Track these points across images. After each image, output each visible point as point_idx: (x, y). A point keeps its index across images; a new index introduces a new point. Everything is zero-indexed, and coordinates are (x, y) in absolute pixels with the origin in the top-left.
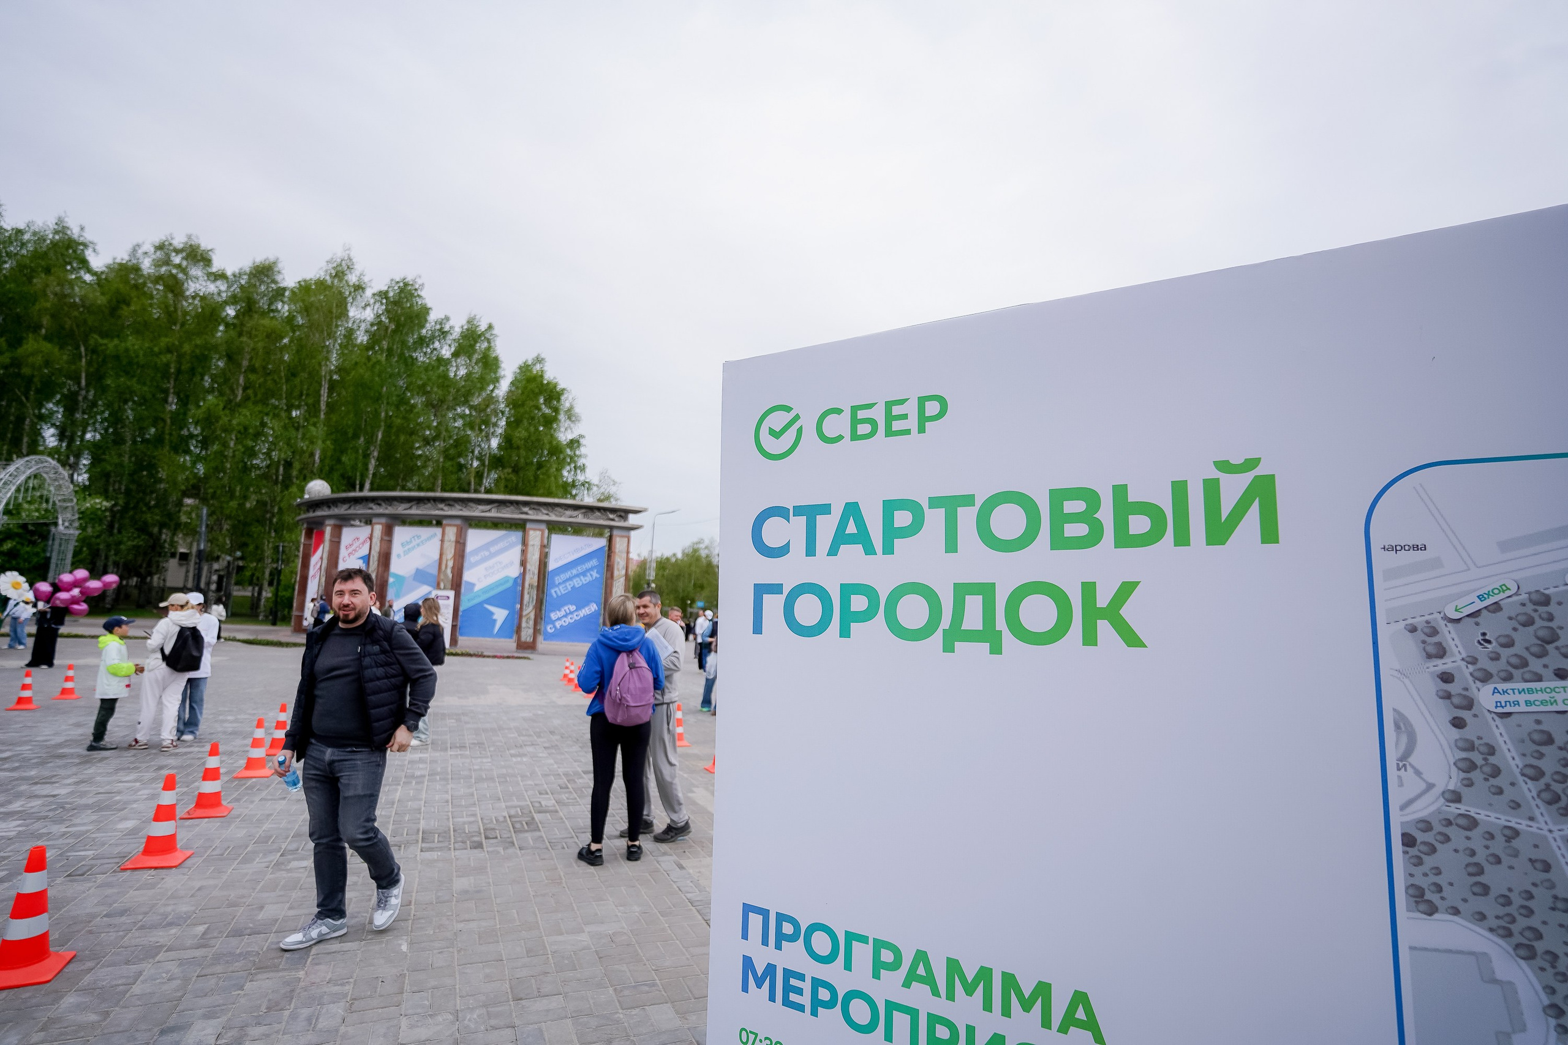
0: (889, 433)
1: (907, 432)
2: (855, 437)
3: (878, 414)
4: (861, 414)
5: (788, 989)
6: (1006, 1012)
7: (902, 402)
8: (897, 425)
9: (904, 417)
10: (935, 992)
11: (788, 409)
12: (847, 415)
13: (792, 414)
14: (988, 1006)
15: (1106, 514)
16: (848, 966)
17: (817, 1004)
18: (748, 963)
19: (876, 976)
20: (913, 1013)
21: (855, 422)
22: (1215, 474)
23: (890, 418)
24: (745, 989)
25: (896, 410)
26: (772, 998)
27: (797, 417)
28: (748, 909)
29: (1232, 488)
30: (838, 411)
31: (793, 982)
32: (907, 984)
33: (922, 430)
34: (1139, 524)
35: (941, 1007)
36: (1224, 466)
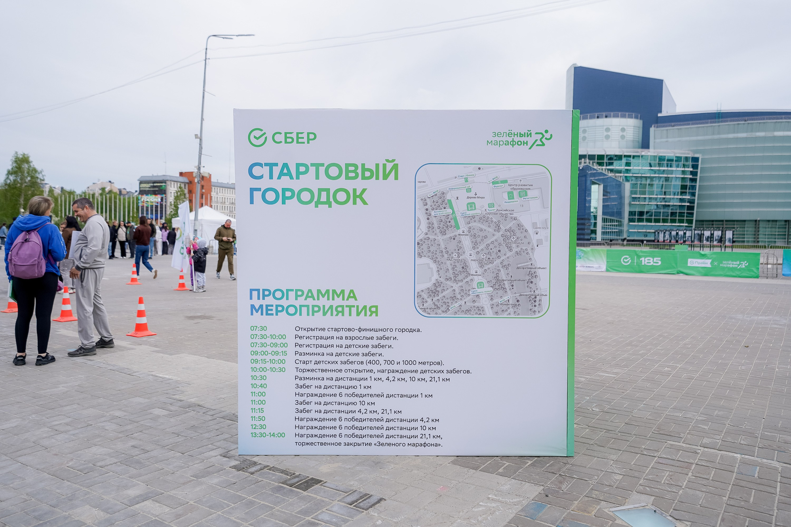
0: (298, 142)
1: (304, 143)
2: (286, 142)
3: (294, 136)
4: (288, 135)
5: (267, 310)
6: (333, 299)
7: (302, 133)
8: (300, 140)
9: (303, 138)
10: (314, 299)
11: (262, 130)
12: (283, 135)
13: (263, 132)
14: (328, 299)
15: (359, 171)
16: (287, 299)
17: (277, 312)
18: (253, 306)
19: (296, 299)
20: (308, 306)
21: (286, 137)
22: (385, 162)
23: (298, 138)
24: (252, 314)
25: (300, 136)
26: (262, 314)
27: (265, 133)
28: (251, 290)
29: (389, 166)
30: (280, 133)
31: (269, 308)
32: (306, 299)
33: (308, 143)
34: (367, 174)
35: (316, 303)
36: (387, 161)
